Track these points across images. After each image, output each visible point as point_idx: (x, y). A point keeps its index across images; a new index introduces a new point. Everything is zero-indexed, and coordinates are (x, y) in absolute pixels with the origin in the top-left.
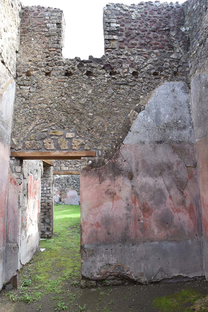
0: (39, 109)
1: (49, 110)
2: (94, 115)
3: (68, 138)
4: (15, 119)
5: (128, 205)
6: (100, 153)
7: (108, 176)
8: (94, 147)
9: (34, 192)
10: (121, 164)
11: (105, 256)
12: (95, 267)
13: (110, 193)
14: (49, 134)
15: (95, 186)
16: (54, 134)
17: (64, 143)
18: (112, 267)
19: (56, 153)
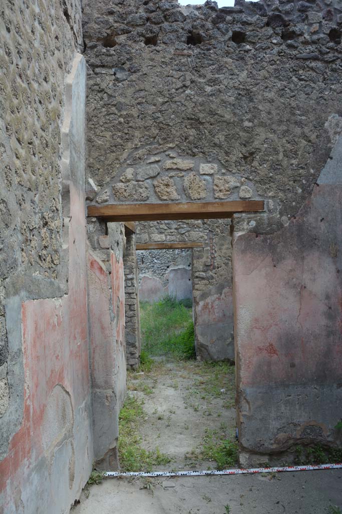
0: (138, 116)
1: (160, 116)
2: (255, 126)
3: (204, 174)
4: (91, 139)
5: (330, 308)
6: (272, 204)
7: (290, 252)
8: (259, 193)
9: (117, 287)
10: (314, 226)
11: (285, 409)
12: (267, 430)
13: (295, 286)
14: (164, 167)
15: (263, 272)
16: (175, 167)
17: (198, 185)
18: (299, 428)
19: (182, 206)
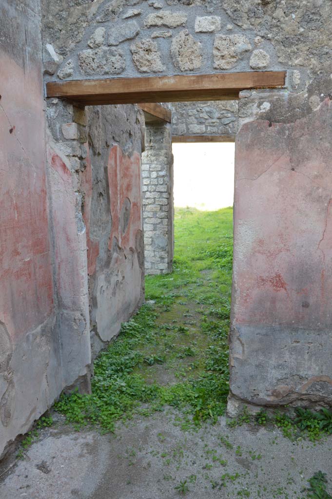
3: (201, 32)
6: (299, 77)
7: (317, 149)
8: (280, 60)
9: (124, 186)
11: (290, 357)
12: (264, 379)
13: (319, 199)
14: (145, 24)
15: (276, 177)
16: (159, 22)
17: (192, 50)
18: (306, 382)
19: (166, 80)
